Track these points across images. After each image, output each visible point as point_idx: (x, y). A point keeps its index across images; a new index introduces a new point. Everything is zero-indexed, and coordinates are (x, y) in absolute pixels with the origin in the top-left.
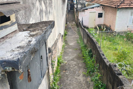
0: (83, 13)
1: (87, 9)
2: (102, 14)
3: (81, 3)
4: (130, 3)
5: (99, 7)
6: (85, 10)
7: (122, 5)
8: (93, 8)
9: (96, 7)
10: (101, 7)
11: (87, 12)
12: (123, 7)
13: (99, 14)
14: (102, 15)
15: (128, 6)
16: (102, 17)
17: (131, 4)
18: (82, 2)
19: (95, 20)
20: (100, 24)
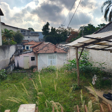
0: (18, 57)
1: (21, 54)
2: (34, 57)
3: (18, 49)
4: (47, 49)
5: (31, 52)
6: (20, 55)
7: (41, 51)
8: (26, 53)
9: (29, 52)
10: (33, 53)
11: (22, 57)
12: (41, 52)
13: (31, 57)
14: (34, 59)
15: (45, 52)
16: (34, 60)
17: (48, 51)
18: (20, 49)
19: (29, 63)
20: (33, 65)
